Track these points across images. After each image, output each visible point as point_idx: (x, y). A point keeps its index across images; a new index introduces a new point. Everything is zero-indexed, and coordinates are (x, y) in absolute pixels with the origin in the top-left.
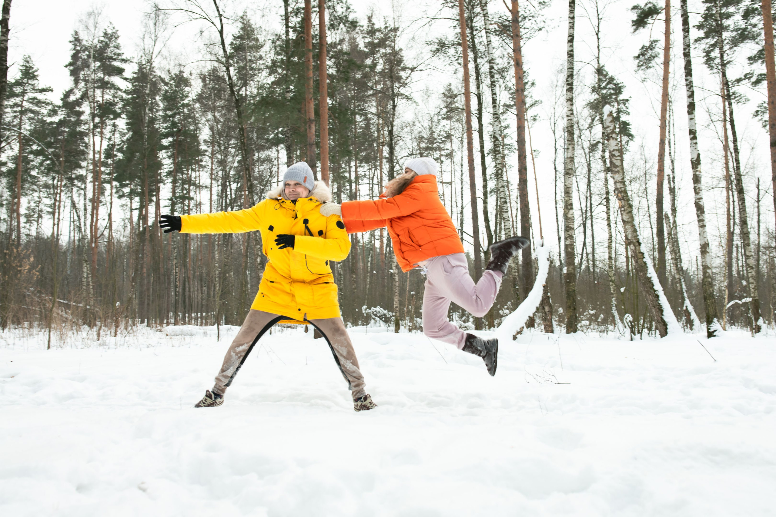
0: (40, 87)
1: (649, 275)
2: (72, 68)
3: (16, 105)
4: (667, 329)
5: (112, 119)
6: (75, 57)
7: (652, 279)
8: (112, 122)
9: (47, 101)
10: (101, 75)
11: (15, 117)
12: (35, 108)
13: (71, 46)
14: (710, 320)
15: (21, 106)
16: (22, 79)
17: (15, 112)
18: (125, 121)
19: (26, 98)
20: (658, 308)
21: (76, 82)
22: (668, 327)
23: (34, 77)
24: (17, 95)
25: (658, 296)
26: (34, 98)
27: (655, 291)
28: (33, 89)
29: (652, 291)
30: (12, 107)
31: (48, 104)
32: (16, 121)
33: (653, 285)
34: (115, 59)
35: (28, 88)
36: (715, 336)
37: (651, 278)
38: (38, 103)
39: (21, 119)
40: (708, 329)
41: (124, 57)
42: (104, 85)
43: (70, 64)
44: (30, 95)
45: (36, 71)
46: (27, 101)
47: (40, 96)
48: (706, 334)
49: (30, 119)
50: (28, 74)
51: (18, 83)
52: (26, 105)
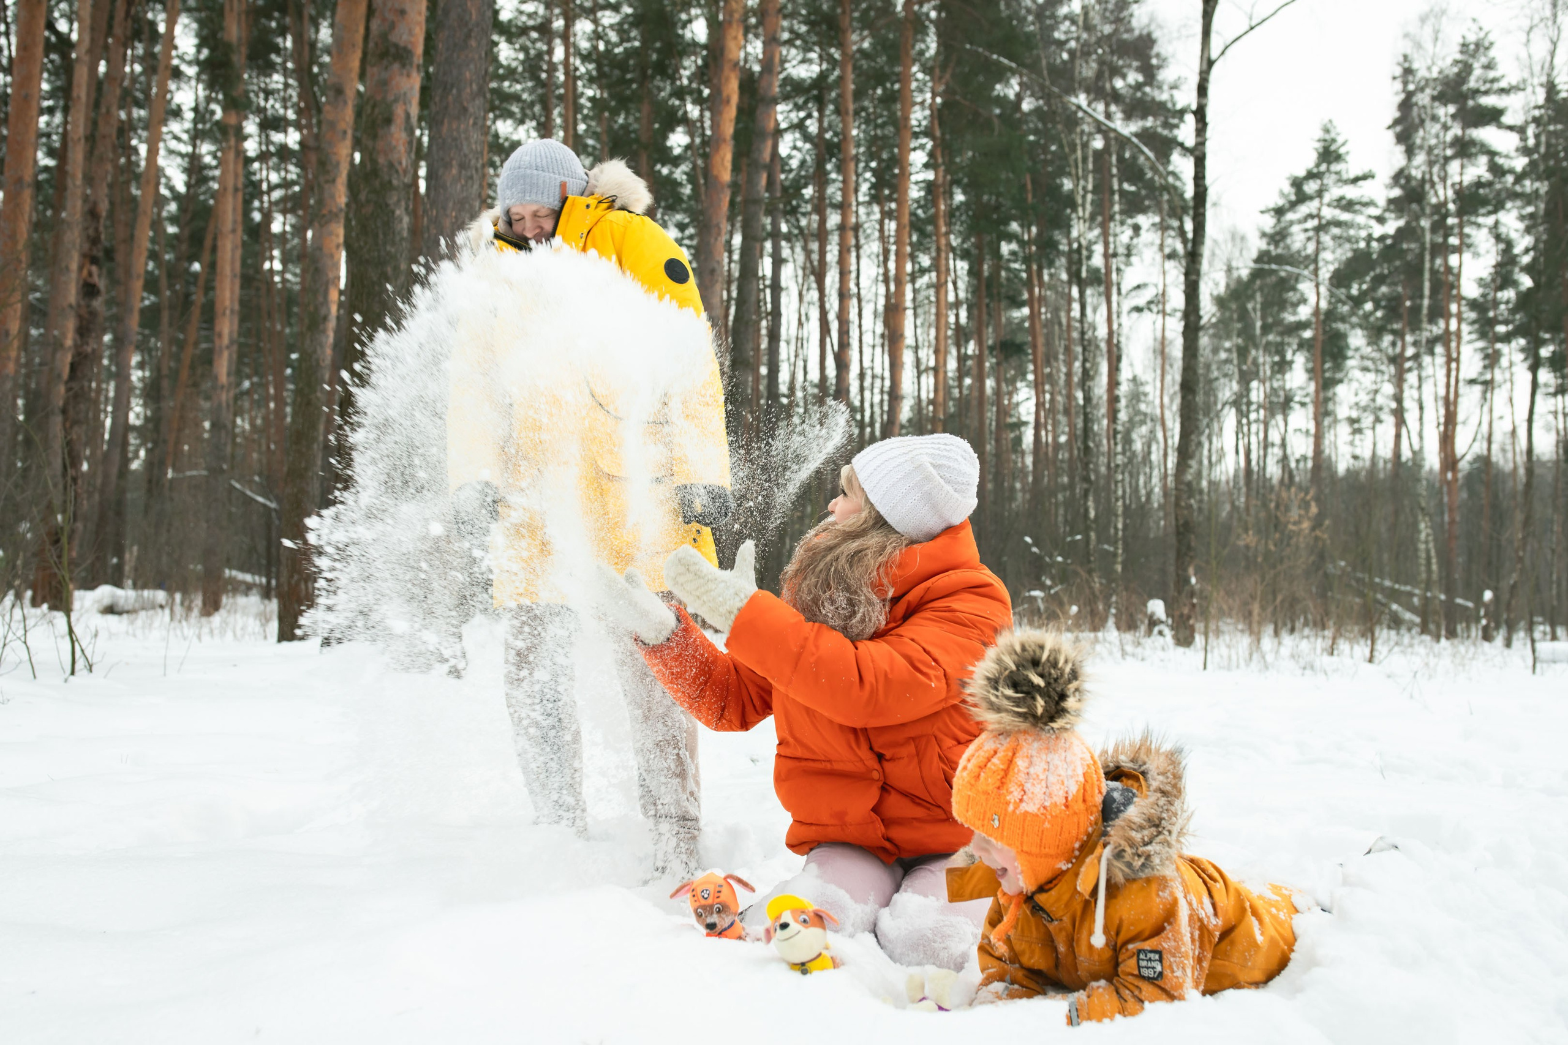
0: (1352, 176)
2: (1398, 129)
3: (1311, 216)
5: (1490, 213)
6: (1406, 105)
8: (1490, 220)
9: (1365, 200)
10: (1456, 130)
11: (1309, 239)
12: (1345, 216)
13: (1398, 85)
15: (1318, 216)
16: (1318, 165)
17: (1306, 230)
18: (1514, 213)
19: (1327, 198)
21: (1410, 152)
23: (1338, 158)
24: (1311, 198)
26: (1342, 198)
28: (1340, 180)
30: (1300, 222)
31: (1366, 205)
32: (1311, 248)
34: (1486, 93)
35: (1329, 180)
38: (1348, 205)
39: (1318, 242)
41: (1503, 84)
42: (1465, 149)
43: (1397, 122)
44: (1335, 192)
45: (1343, 144)
46: (1329, 205)
47: (1351, 192)
49: (1335, 238)
50: (1329, 154)
51: (1311, 175)
52: (1328, 213)
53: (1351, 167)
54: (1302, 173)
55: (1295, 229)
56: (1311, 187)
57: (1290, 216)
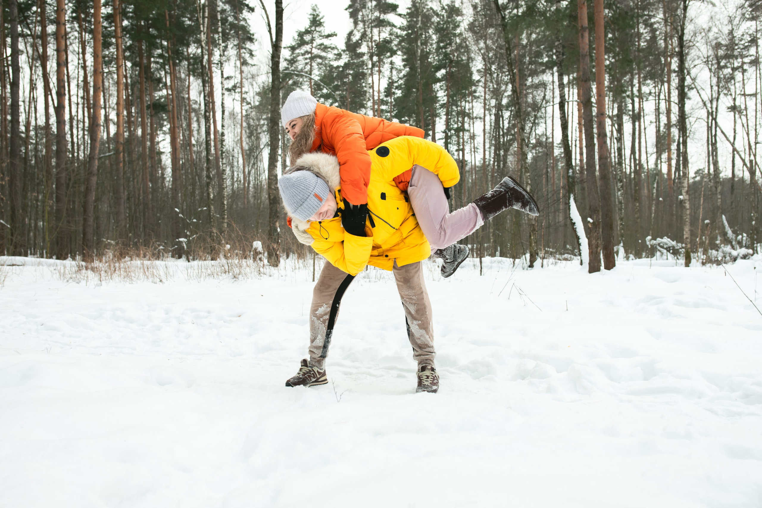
0: (326, 34)
2: (351, 10)
3: (307, 52)
5: (389, 57)
8: (389, 60)
9: (333, 46)
10: (377, 14)
11: (306, 64)
12: (323, 54)
15: (311, 53)
16: (311, 27)
17: (306, 59)
18: (400, 58)
19: (314, 45)
21: (356, 23)
23: (320, 24)
24: (307, 43)
26: (321, 45)
28: (320, 36)
30: (303, 55)
31: (333, 49)
32: (308, 68)
35: (316, 35)
38: (325, 48)
39: (311, 65)
42: (380, 24)
43: (350, 7)
44: (318, 41)
45: (322, 18)
46: (316, 48)
47: (326, 42)
49: (319, 64)
50: (316, 22)
51: (307, 32)
52: (315, 51)
53: (326, 30)
54: (303, 30)
55: (300, 58)
56: (307, 38)
57: (297, 51)
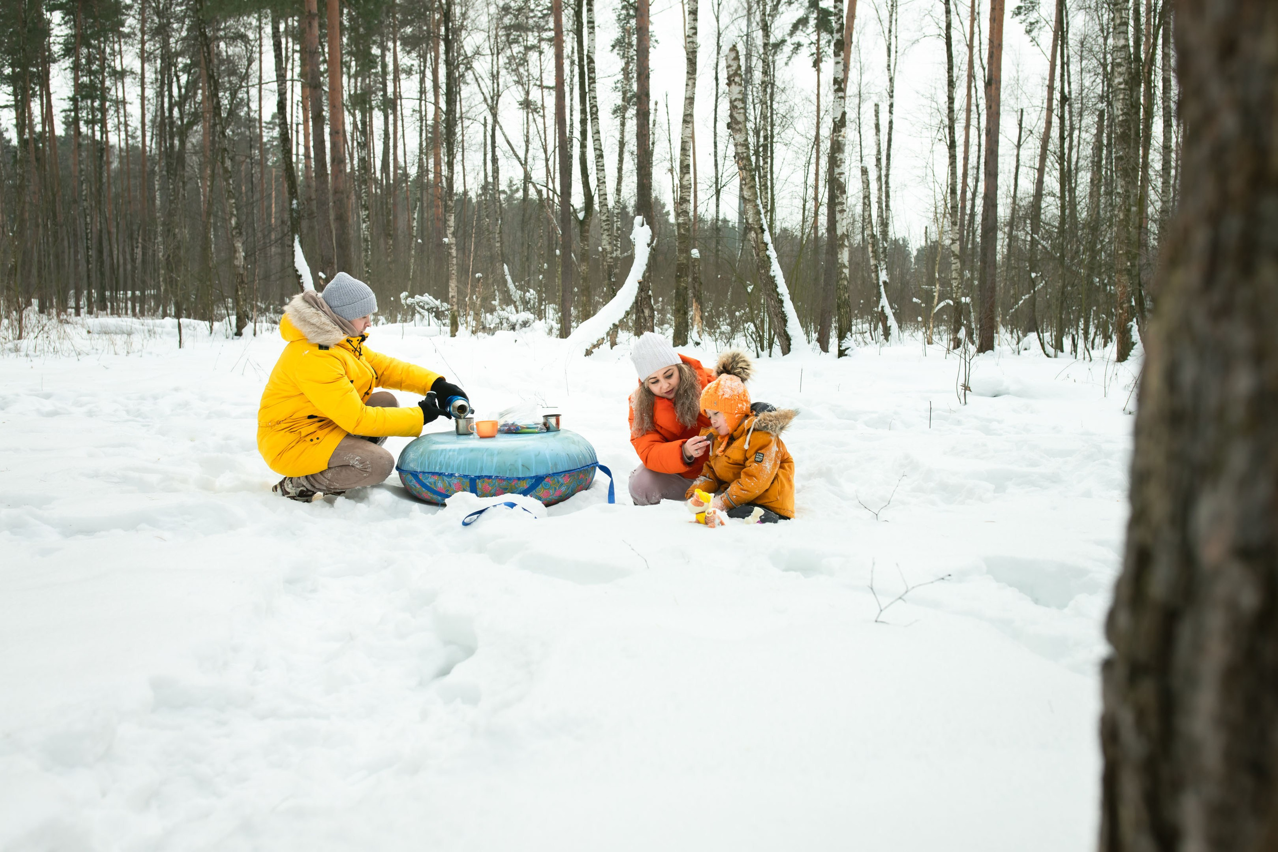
1: (772, 274)
4: (790, 344)
7: (776, 279)
14: (843, 334)
20: (781, 318)
22: (792, 342)
25: (781, 302)
27: (778, 294)
29: (775, 295)
33: (776, 287)
36: (846, 355)
37: (774, 277)
40: (840, 346)
48: (837, 353)
